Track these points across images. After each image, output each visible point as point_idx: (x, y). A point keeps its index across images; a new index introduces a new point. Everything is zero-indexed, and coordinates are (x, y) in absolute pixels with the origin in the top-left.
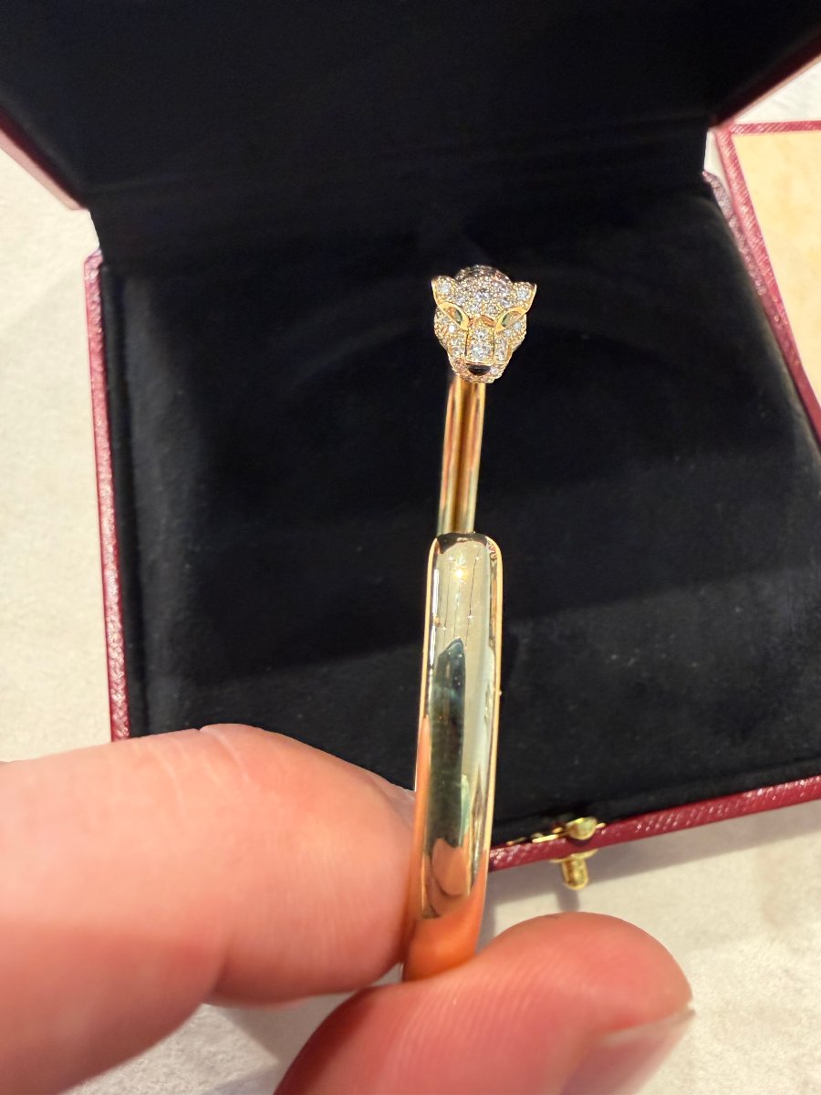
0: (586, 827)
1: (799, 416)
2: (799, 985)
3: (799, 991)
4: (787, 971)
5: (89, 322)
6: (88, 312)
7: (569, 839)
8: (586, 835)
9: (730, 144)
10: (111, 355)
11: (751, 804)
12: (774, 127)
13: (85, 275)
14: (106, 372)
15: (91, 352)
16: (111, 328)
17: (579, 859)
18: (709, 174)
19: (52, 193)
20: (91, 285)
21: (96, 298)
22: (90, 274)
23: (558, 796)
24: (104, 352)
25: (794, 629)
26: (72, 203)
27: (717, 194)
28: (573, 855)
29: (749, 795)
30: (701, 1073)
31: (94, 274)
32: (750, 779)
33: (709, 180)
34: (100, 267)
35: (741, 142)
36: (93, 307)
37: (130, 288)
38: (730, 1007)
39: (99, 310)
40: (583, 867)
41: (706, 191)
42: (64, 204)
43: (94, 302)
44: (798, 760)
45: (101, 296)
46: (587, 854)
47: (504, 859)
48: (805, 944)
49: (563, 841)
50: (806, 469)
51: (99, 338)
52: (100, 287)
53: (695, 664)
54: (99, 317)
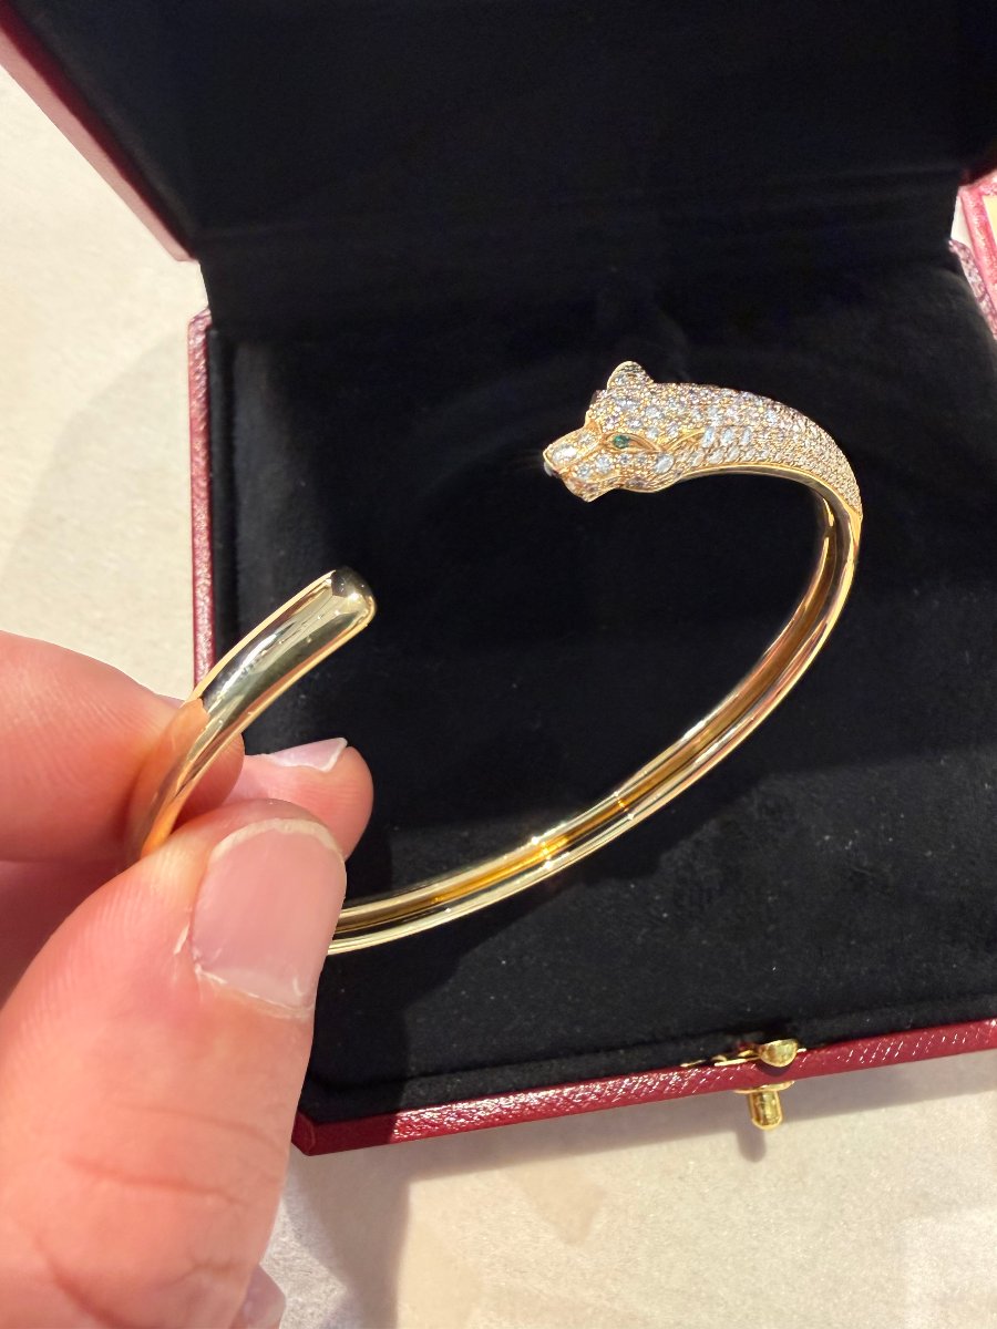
0: (784, 1051)
5: (192, 395)
6: (191, 383)
7: (761, 1065)
8: (783, 1061)
9: (981, 210)
10: (216, 435)
13: (189, 339)
14: (210, 456)
15: (192, 432)
16: (218, 403)
17: (772, 1091)
18: (956, 243)
20: (196, 350)
21: (201, 367)
22: (195, 337)
24: (208, 432)
26: (181, 250)
27: (966, 269)
28: (765, 1086)
31: (200, 339)
33: (955, 249)
34: (207, 330)
35: (992, 204)
36: (198, 377)
37: (243, 355)
38: (956, 1294)
39: (204, 381)
40: (776, 1101)
41: (953, 264)
42: (170, 252)
43: (198, 371)
45: (207, 364)
46: (782, 1087)
47: (678, 1086)
49: (753, 1067)
51: (203, 414)
52: (207, 355)
53: (929, 853)
54: (203, 391)
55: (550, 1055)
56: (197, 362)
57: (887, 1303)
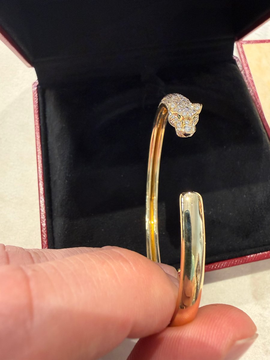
1: (264, 133)
2: (265, 319)
3: (265, 321)
4: (261, 315)
6: (34, 100)
9: (242, 47)
10: (41, 114)
11: (249, 259)
12: (256, 42)
13: (33, 88)
14: (40, 119)
16: (41, 106)
18: (235, 57)
19: (23, 62)
20: (35, 92)
24: (39, 113)
25: (263, 202)
26: (29, 65)
27: (238, 63)
29: (249, 256)
31: (36, 88)
32: (248, 251)
34: (37, 86)
35: (245, 46)
37: (48, 92)
39: (37, 100)
41: (234, 62)
42: (26, 65)
43: (36, 97)
44: (264, 245)
45: (38, 95)
48: (267, 306)
52: (38, 92)
53: (231, 214)
54: (37, 102)
56: (35, 94)
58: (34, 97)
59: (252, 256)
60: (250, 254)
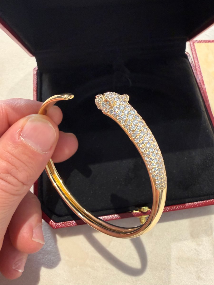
0: (146, 209)
1: (203, 112)
2: (199, 253)
3: (198, 254)
4: (196, 249)
5: (34, 84)
6: (34, 81)
7: (142, 212)
8: (146, 211)
9: (194, 45)
10: (38, 91)
11: (187, 206)
12: (205, 42)
13: (33, 72)
14: (37, 95)
15: (34, 90)
16: (39, 85)
17: (144, 217)
18: (187, 52)
19: (27, 52)
20: (35, 75)
21: (36, 78)
22: (35, 72)
23: (139, 201)
24: (37, 91)
25: (200, 164)
26: (31, 55)
27: (189, 57)
28: (142, 216)
29: (187, 204)
30: (173, 273)
31: (36, 72)
32: (187, 200)
33: (187, 54)
34: (37, 71)
35: (196, 45)
36: (35, 80)
37: (44, 76)
38: (181, 257)
39: (36, 81)
40: (145, 219)
41: (186, 57)
42: (29, 55)
43: (35, 79)
44: (199, 196)
45: (37, 77)
46: (146, 216)
48: (201, 243)
49: (140, 212)
50: (204, 125)
51: (36, 87)
52: (37, 75)
53: (174, 171)
54: (36, 83)
55: (101, 210)
56: (35, 77)
57: (167, 259)
58: (34, 78)
59: (190, 204)
60: (189, 202)
